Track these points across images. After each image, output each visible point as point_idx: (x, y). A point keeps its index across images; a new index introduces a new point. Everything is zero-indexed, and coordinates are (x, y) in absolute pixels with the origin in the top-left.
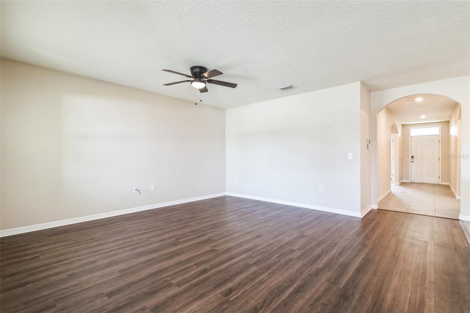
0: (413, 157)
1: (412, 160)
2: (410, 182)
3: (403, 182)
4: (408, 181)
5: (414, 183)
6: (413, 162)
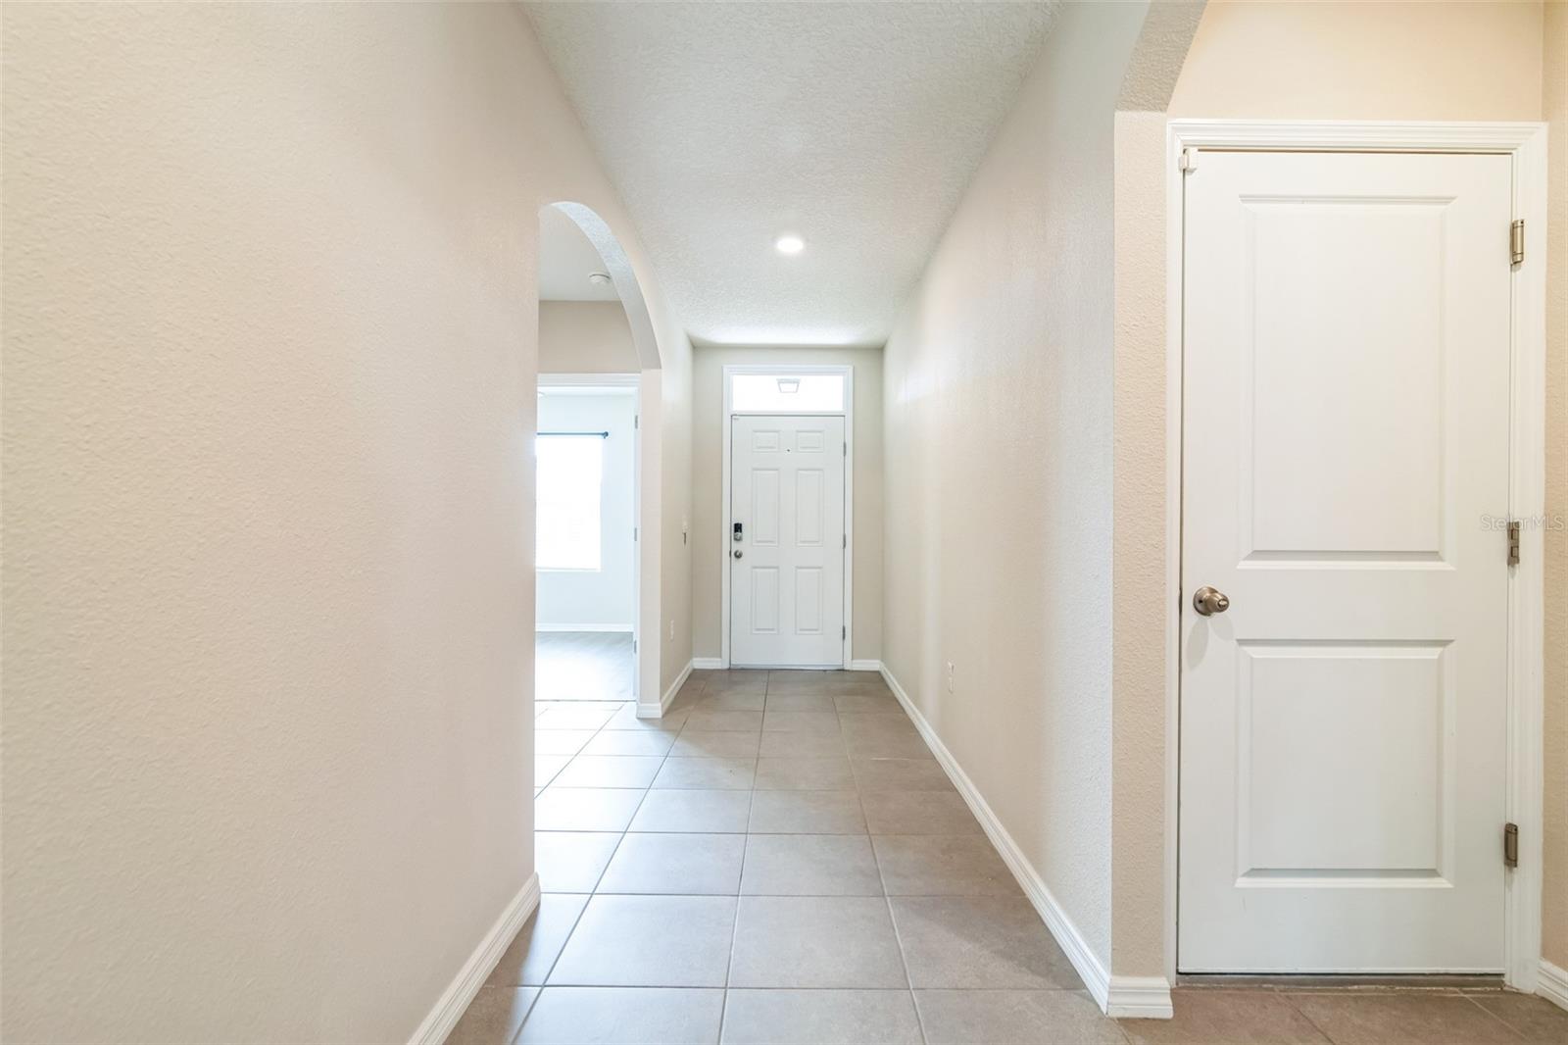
0: (738, 528)
1: (736, 547)
2: (726, 666)
3: (696, 667)
4: (719, 659)
5: (742, 669)
6: (738, 556)
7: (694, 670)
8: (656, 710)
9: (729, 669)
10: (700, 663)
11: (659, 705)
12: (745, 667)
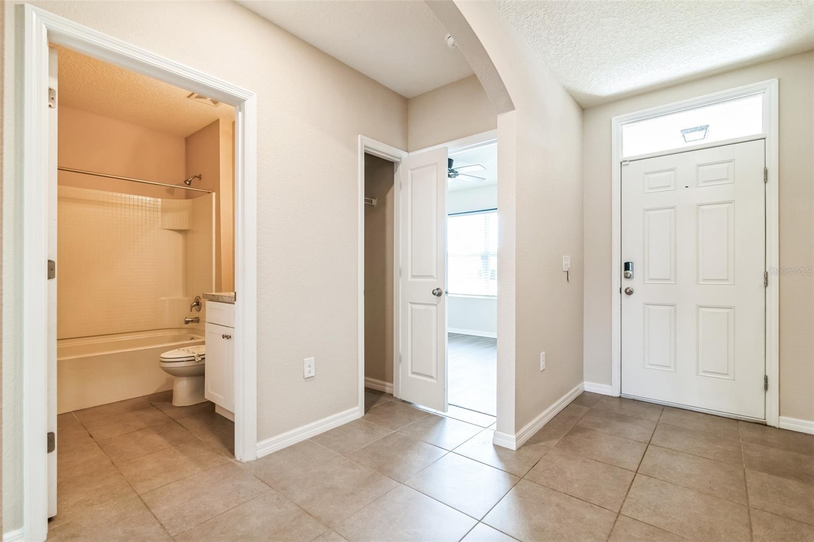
0: (627, 266)
1: (626, 284)
2: (616, 394)
3: (586, 390)
4: (610, 387)
5: (634, 400)
6: (629, 292)
7: (585, 391)
8: (511, 442)
9: (620, 397)
10: (590, 386)
11: (514, 437)
12: (637, 398)
